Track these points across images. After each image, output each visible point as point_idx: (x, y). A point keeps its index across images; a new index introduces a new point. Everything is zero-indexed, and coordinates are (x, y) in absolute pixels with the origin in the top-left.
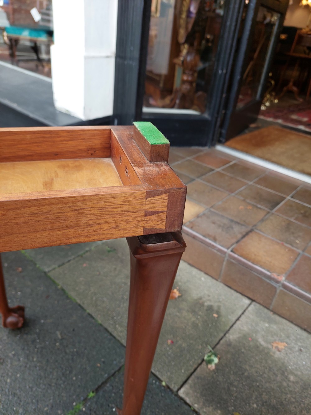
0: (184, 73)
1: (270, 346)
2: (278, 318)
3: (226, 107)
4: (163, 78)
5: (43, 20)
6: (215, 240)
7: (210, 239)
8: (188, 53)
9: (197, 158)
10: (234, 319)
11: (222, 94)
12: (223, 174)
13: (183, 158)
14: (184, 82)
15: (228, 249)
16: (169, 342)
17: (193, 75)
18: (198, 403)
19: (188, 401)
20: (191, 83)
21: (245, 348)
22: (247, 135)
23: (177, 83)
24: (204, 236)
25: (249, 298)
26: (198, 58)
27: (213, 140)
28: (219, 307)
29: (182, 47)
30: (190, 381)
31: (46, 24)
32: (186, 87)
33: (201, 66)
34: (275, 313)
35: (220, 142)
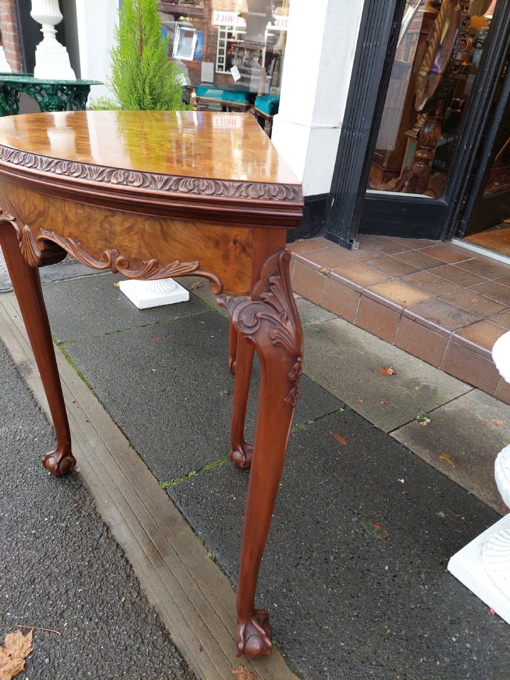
0: (418, 148)
1: (487, 421)
2: (501, 403)
3: (469, 191)
4: (388, 155)
5: (242, 79)
6: (439, 323)
7: (433, 322)
8: (426, 124)
9: (425, 251)
10: (451, 398)
11: (466, 173)
12: (458, 269)
13: (407, 249)
14: (417, 159)
15: (452, 331)
16: (382, 403)
17: (430, 150)
18: (408, 442)
19: (398, 440)
20: (426, 161)
21: (459, 418)
22: (497, 232)
23: (407, 162)
24: (427, 319)
25: (471, 385)
26: (438, 130)
27: (448, 231)
28: (436, 388)
29: (419, 116)
30: (401, 429)
31: (245, 84)
32: (420, 166)
33: (442, 140)
34: (498, 399)
35: (457, 236)
